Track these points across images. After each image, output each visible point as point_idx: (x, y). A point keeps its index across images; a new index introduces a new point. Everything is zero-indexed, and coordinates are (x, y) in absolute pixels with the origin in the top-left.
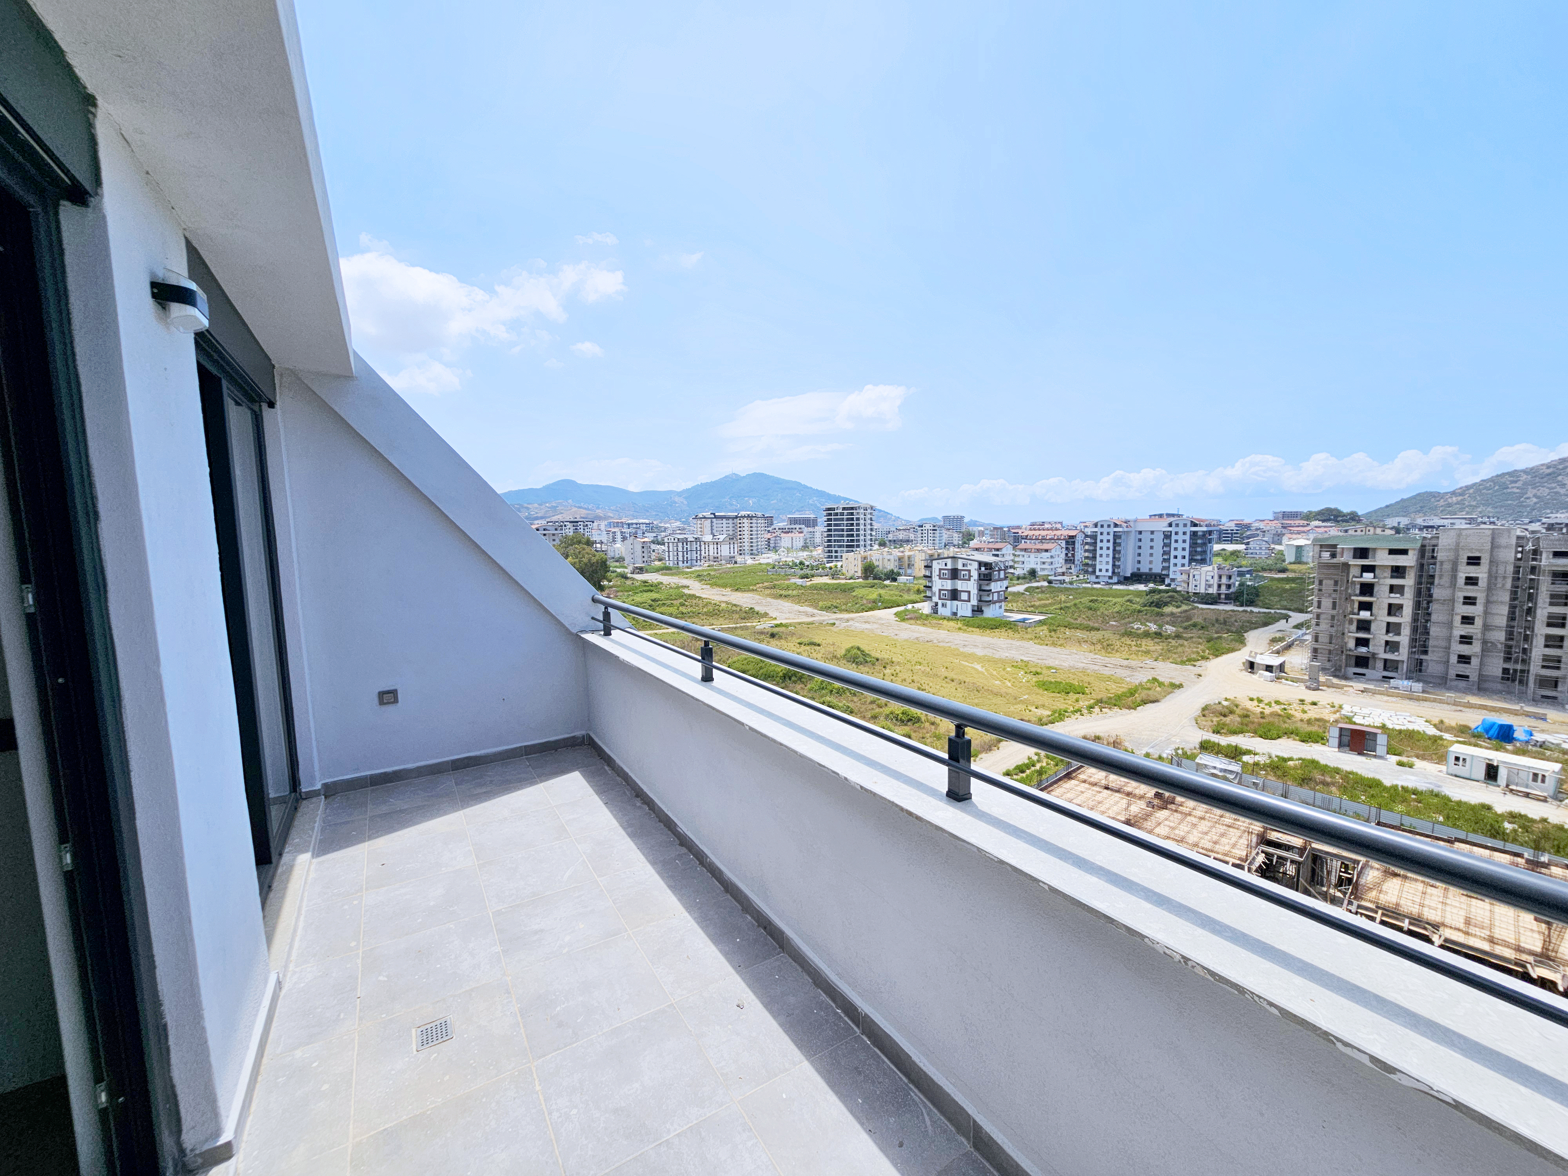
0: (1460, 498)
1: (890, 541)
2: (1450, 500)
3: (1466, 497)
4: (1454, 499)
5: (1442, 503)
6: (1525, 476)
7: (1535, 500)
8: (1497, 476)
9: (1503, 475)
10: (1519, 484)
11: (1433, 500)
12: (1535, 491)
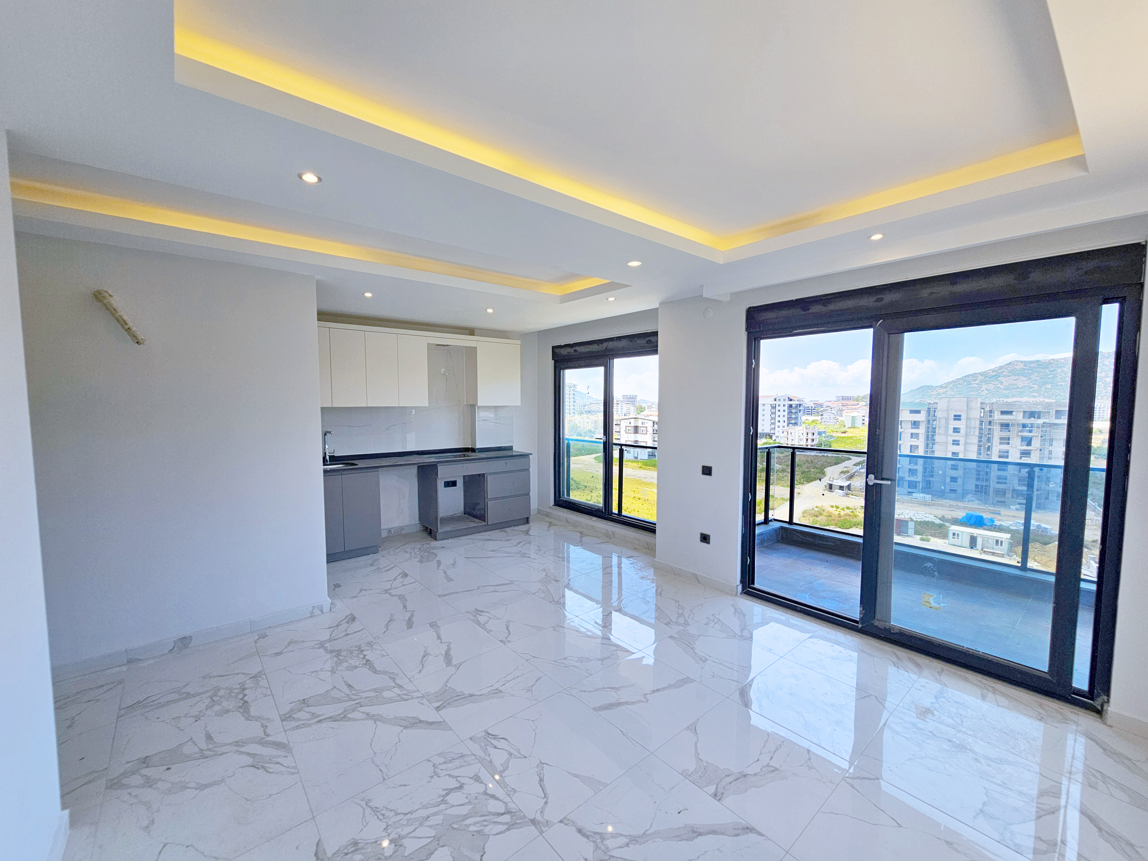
0: (945, 390)
1: (586, 411)
2: (939, 391)
3: (948, 389)
4: (942, 390)
5: (935, 393)
6: (981, 377)
7: (986, 392)
8: (965, 376)
9: (968, 376)
10: (977, 382)
11: (929, 391)
12: (986, 386)
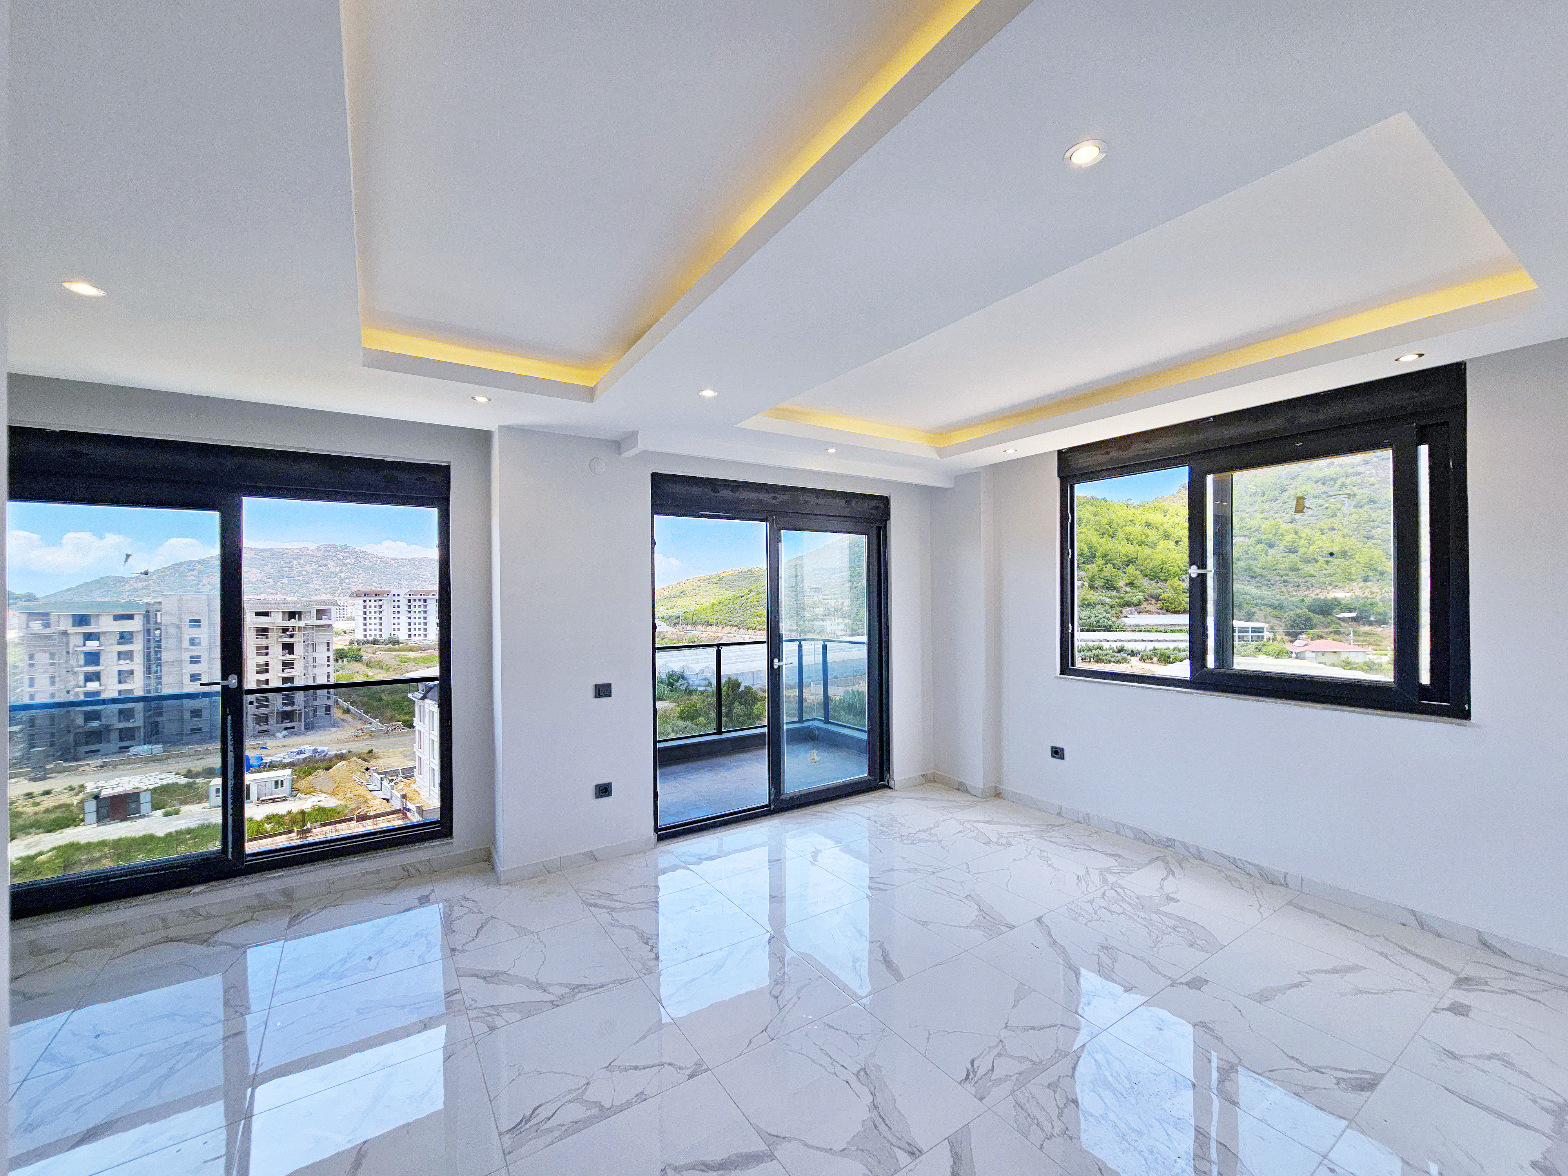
0: (145, 583)
2: (135, 585)
3: (150, 582)
4: (140, 584)
5: (127, 587)
6: (199, 566)
7: (210, 587)
8: (176, 564)
9: (181, 564)
10: (195, 573)
11: (118, 584)
12: (208, 579)
